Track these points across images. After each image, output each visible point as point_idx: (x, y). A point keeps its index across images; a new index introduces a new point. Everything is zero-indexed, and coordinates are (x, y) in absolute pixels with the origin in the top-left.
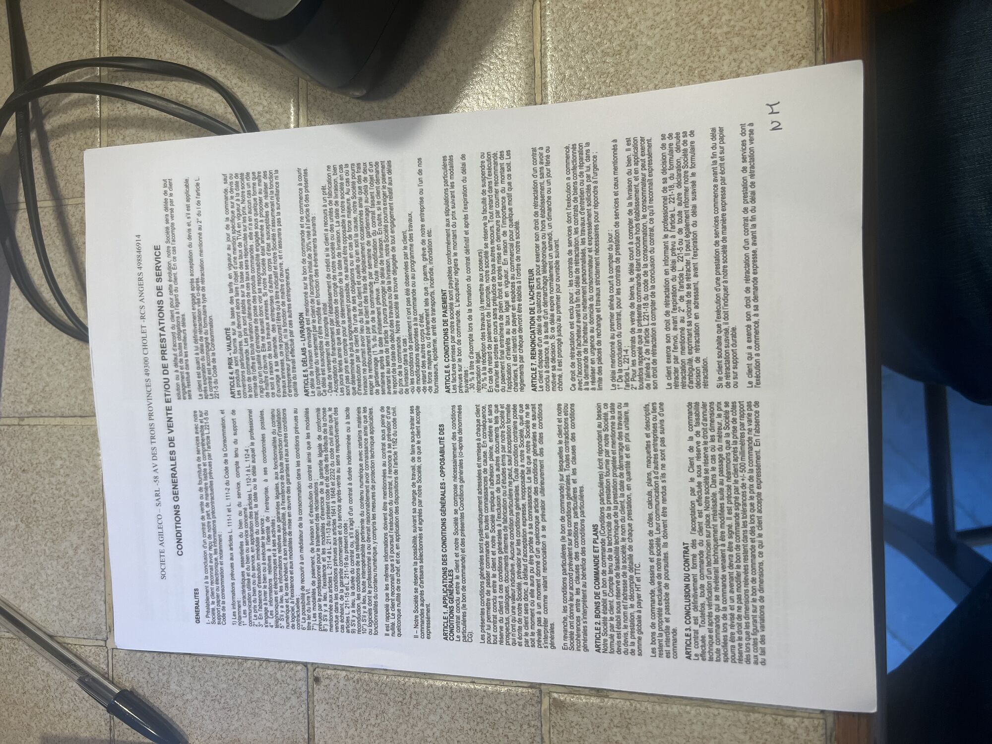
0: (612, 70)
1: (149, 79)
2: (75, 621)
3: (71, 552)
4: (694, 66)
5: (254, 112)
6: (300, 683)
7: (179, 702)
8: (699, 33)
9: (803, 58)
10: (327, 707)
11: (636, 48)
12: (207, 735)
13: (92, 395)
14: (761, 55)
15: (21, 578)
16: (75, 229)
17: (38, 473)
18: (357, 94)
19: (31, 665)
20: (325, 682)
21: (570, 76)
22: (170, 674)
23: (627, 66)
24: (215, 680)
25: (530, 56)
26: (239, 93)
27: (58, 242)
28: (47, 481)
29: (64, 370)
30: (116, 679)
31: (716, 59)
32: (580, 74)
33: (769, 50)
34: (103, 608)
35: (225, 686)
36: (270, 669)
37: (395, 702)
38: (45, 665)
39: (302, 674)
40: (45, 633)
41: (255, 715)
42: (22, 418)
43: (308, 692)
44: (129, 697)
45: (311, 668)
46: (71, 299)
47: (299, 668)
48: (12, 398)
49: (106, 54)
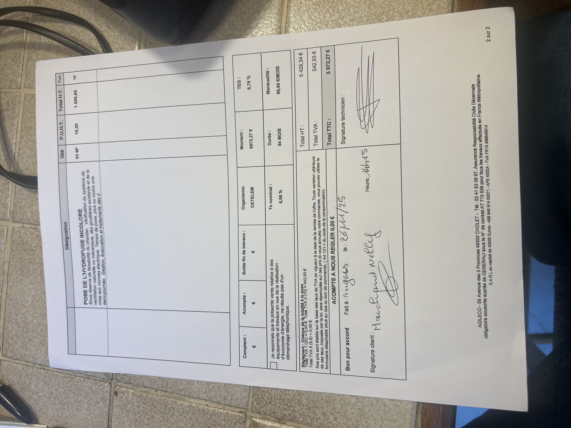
1: (55, 22)
6: (106, 394)
7: (35, 397)
10: (120, 410)
12: (49, 418)
20: (120, 395)
22: (31, 379)
24: (57, 386)
26: (106, 35)
35: (62, 390)
36: (89, 383)
39: (108, 388)
41: (78, 410)
43: (110, 400)
45: (114, 386)
47: (107, 384)
49: (32, 4)
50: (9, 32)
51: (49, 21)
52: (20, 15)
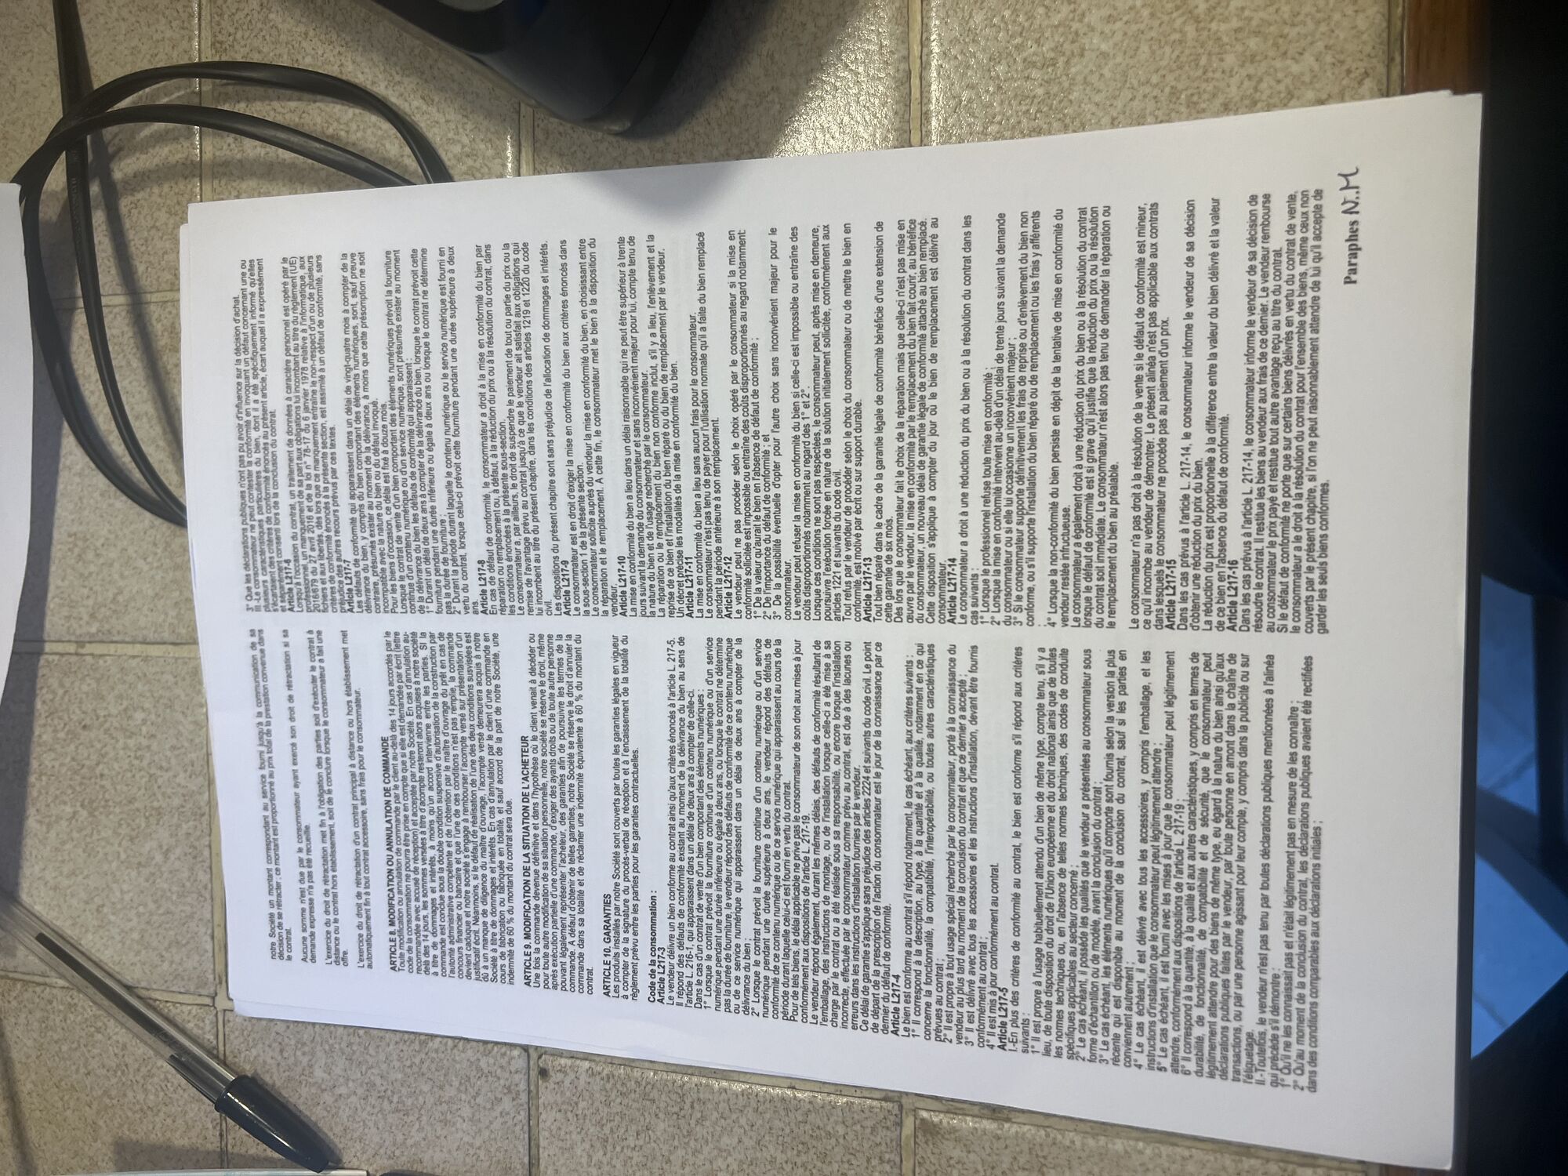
0: (1040, 91)
1: (279, 99)
2: (166, 966)
3: (159, 858)
4: (1180, 86)
5: (448, 155)
6: (517, 1077)
7: (328, 1098)
8: (1190, 30)
9: (1367, 74)
10: (559, 1116)
11: (1082, 55)
12: (371, 1152)
13: (192, 609)
14: (1295, 68)
15: (83, 895)
16: (162, 343)
17: (106, 731)
18: (616, 128)
19: (98, 1030)
20: (556, 1077)
21: (970, 101)
22: (313, 1054)
23: (1066, 85)
24: (384, 1067)
25: (903, 66)
26: (422, 123)
27: (136, 363)
28: (120, 744)
29: (146, 568)
30: (230, 1059)
31: (1218, 75)
32: (986, 98)
33: (1309, 59)
34: (209, 947)
35: (400, 1076)
36: (470, 1053)
37: (667, 1113)
38: (119, 1032)
39: (520, 1063)
40: (119, 982)
41: (445, 1122)
42: (81, 644)
43: (530, 1091)
44: (249, 1087)
45: (534, 1055)
46: (157, 456)
47: (516, 1053)
48: (65, 612)
49: (209, 56)
50: (152, 136)
51: (262, 99)
52: (178, 89)
